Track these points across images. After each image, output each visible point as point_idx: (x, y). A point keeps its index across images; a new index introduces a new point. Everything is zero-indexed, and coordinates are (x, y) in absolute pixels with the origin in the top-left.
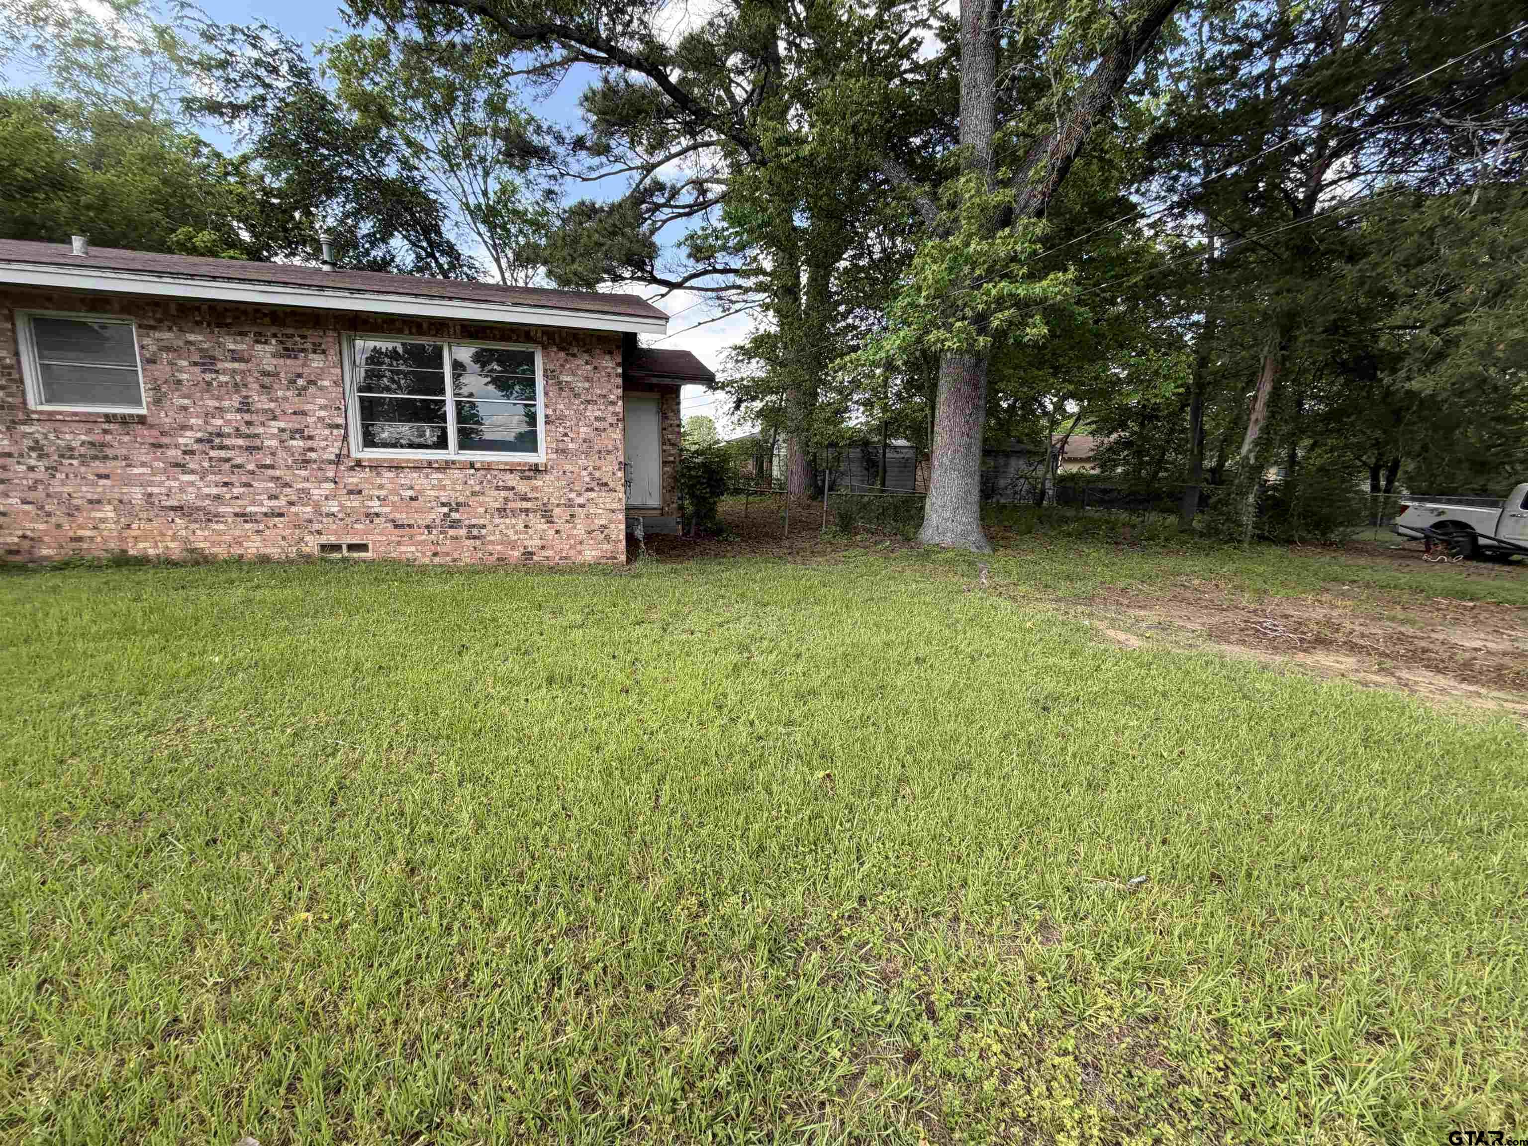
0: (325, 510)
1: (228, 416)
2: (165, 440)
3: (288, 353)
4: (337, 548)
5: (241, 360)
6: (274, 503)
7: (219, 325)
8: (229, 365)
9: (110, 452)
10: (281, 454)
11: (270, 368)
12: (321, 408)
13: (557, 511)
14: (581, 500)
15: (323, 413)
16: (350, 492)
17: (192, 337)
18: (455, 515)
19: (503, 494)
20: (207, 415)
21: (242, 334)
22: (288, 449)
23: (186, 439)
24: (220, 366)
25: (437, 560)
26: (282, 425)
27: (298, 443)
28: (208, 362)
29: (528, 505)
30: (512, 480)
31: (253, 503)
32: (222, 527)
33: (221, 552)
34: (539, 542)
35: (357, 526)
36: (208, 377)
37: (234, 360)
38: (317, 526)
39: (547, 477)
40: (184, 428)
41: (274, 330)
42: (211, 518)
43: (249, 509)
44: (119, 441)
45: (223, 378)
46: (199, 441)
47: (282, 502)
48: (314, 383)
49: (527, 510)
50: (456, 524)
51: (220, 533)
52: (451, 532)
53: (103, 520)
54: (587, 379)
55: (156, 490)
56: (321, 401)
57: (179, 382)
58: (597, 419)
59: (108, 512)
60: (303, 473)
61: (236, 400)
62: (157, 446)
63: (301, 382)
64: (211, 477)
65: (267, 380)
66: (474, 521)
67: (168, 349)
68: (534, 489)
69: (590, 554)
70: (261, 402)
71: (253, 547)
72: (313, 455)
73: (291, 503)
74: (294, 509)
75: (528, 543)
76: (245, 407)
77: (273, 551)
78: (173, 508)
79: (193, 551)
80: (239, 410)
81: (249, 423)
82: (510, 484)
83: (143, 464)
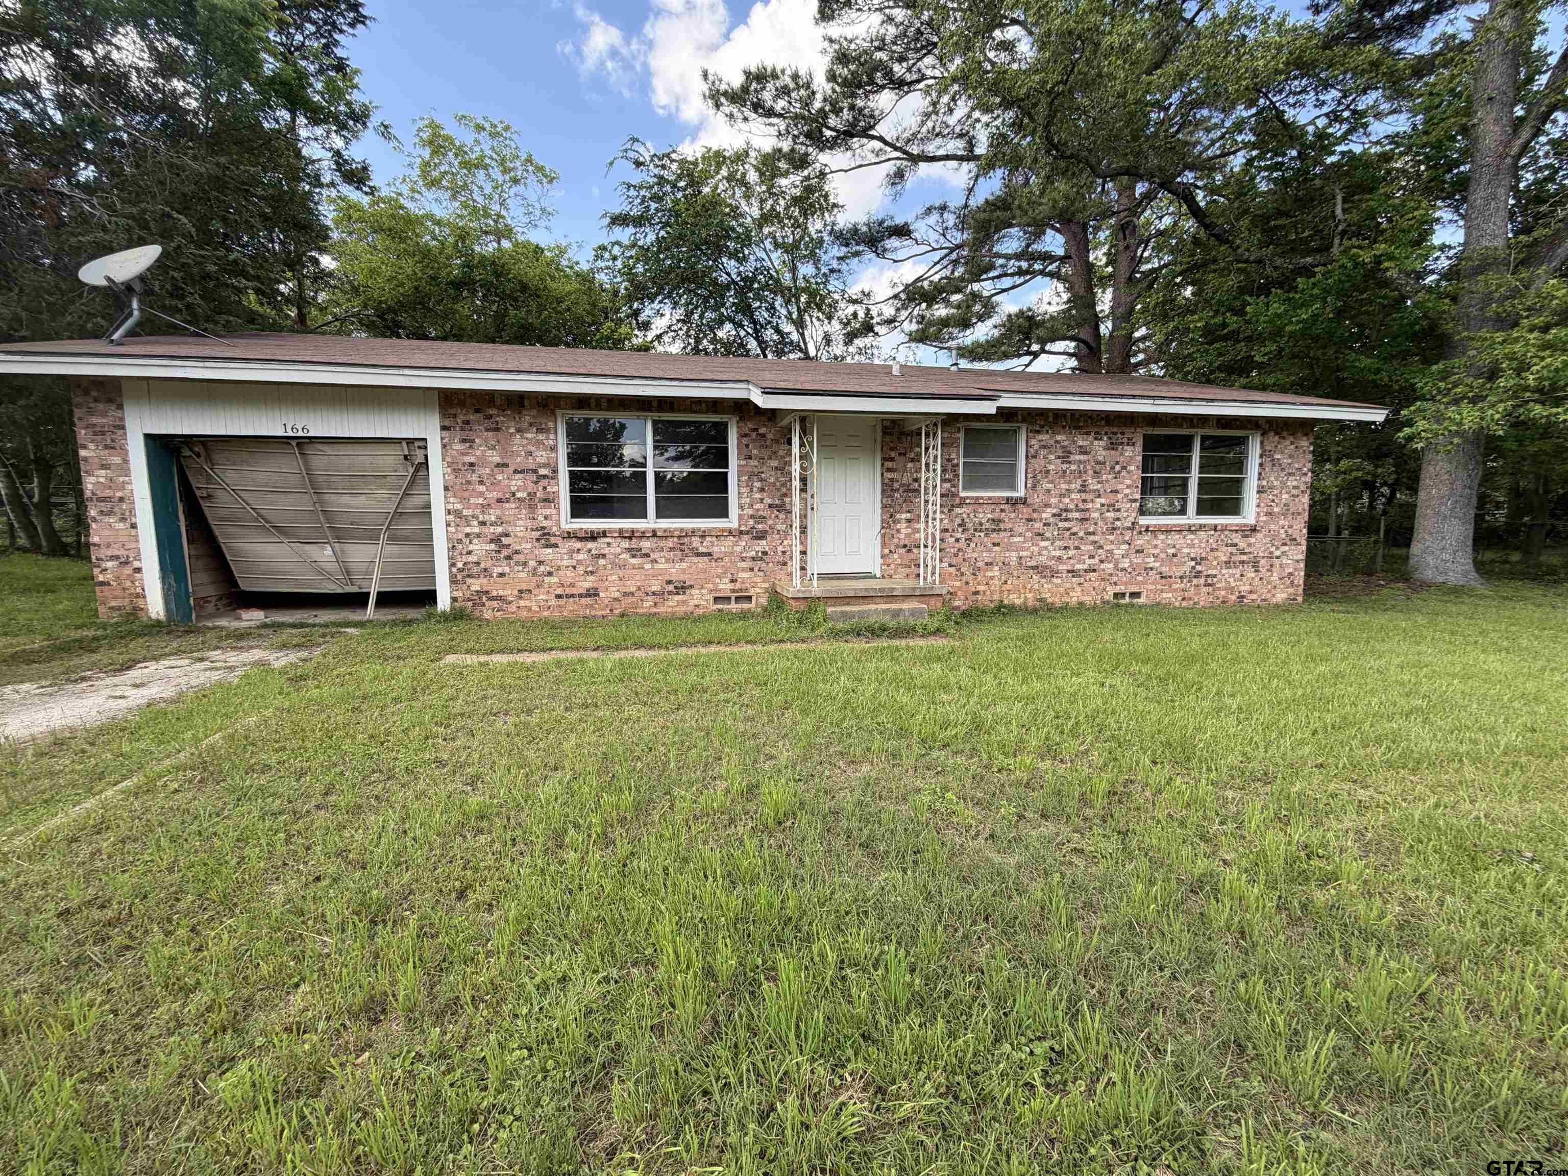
0: (1121, 566)
1: (1073, 496)
2: (1035, 515)
3: (1112, 446)
4: (1123, 595)
5: (1085, 453)
6: (1092, 561)
7: (1076, 428)
8: (1078, 457)
9: (1002, 526)
10: (1100, 523)
11: (1101, 458)
12: (1128, 487)
13: (1262, 562)
14: (1278, 553)
15: (1127, 491)
16: (1138, 551)
17: (1059, 438)
18: (1199, 568)
19: (1230, 549)
20: (1062, 496)
21: (1088, 433)
22: (1104, 519)
23: (1047, 515)
24: (1072, 458)
25: (1184, 604)
26: (1103, 501)
27: (1111, 515)
28: (1065, 457)
29: (1244, 558)
30: (1237, 538)
31: (1079, 562)
32: (1059, 581)
33: (1057, 601)
34: (1248, 588)
35: (1140, 578)
36: (1065, 466)
37: (1082, 453)
38: (1115, 579)
39: (1259, 536)
40: (1047, 505)
41: (1106, 429)
42: (1054, 573)
43: (1078, 567)
44: (1009, 517)
45: (1073, 467)
46: (1054, 515)
47: (1096, 561)
48: (1124, 468)
49: (1243, 562)
50: (1198, 575)
51: (1058, 586)
52: (1195, 581)
53: (992, 578)
54: (1291, 456)
55: (1024, 554)
56: (1128, 482)
57: (1048, 472)
58: (1294, 487)
59: (995, 572)
60: (1111, 538)
61: (1078, 483)
62: (1029, 520)
63: (1118, 468)
64: (1058, 543)
65: (1098, 467)
66: (1210, 572)
67: (1044, 447)
68: (1249, 545)
69: (1280, 597)
70: (1093, 485)
71: (1075, 597)
72: (1118, 523)
73: (1102, 561)
74: (1103, 566)
75: (1242, 588)
76: (1084, 489)
77: (1087, 599)
78: (1033, 568)
79: (1041, 600)
80: (1080, 491)
81: (1084, 501)
82: (1235, 541)
83: (1020, 535)
